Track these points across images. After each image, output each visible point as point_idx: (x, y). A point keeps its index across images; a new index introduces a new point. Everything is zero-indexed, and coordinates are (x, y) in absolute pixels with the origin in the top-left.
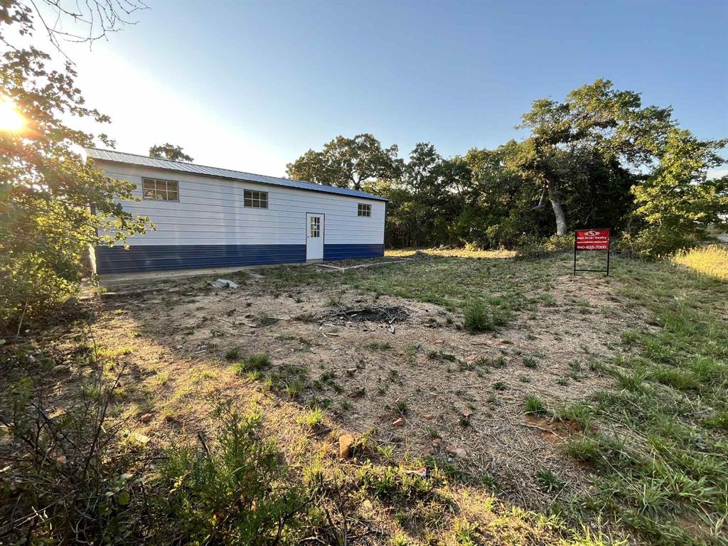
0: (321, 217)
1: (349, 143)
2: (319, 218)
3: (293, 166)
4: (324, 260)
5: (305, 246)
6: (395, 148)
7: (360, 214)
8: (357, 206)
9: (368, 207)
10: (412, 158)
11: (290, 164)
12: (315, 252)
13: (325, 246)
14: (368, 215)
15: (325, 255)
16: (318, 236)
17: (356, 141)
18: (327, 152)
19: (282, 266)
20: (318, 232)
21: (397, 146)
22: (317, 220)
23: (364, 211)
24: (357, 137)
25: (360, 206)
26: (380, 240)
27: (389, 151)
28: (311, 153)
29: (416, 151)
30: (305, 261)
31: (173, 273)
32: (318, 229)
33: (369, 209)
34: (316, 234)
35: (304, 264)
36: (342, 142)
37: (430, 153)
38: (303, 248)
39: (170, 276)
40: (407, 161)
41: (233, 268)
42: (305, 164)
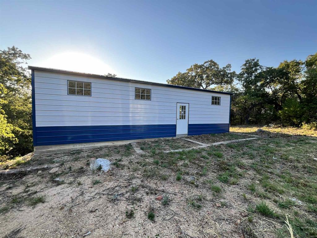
0: (187, 105)
1: (200, 67)
2: (185, 106)
3: (170, 81)
4: (188, 135)
5: (175, 126)
6: (229, 66)
7: (213, 103)
8: (211, 98)
9: (219, 98)
10: (243, 69)
11: (168, 80)
12: (182, 130)
13: (189, 125)
14: (219, 104)
15: (189, 132)
16: (185, 119)
17: (205, 65)
18: (188, 73)
19: (159, 140)
20: (185, 116)
21: (230, 65)
22: (183, 108)
23: (216, 101)
24: (206, 63)
25: (213, 98)
26: (227, 121)
27: (225, 68)
28: (180, 73)
29: (245, 65)
30: (175, 136)
31: (85, 144)
32: (185, 114)
33: (219, 100)
34: (183, 117)
35: (174, 138)
36: (196, 67)
37: (256, 64)
38: (174, 127)
39: (83, 147)
40: (238, 73)
41: (126, 141)
42: (176, 79)
